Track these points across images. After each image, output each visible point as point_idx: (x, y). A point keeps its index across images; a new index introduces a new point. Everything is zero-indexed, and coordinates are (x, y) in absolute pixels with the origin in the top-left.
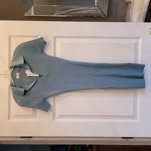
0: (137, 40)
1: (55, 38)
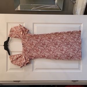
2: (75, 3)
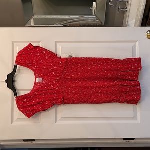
0: (134, 44)
1: (56, 43)
2: (126, 11)
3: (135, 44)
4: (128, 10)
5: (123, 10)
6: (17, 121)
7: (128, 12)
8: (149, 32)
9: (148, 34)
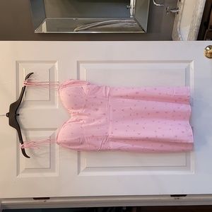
0: (187, 64)
1: (78, 63)
3: (189, 65)
4: (180, 11)
5: (173, 11)
6: (24, 172)
7: (179, 14)
8: (208, 49)
9: (207, 50)
